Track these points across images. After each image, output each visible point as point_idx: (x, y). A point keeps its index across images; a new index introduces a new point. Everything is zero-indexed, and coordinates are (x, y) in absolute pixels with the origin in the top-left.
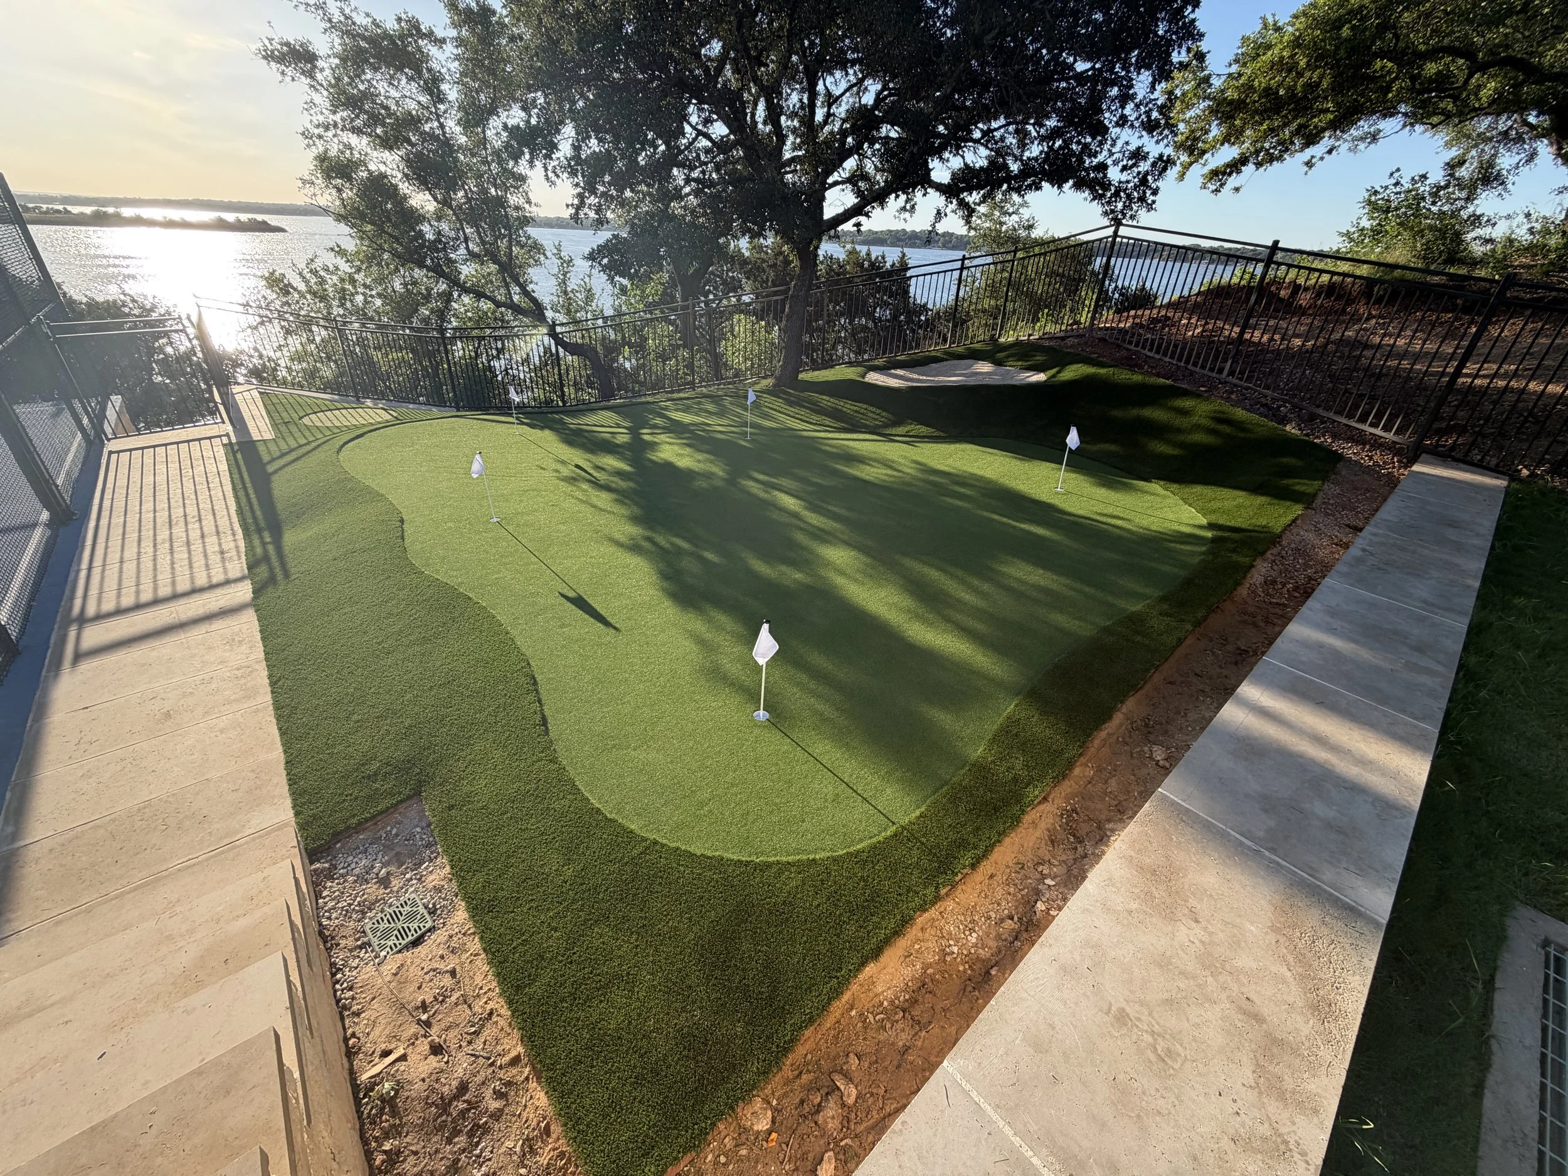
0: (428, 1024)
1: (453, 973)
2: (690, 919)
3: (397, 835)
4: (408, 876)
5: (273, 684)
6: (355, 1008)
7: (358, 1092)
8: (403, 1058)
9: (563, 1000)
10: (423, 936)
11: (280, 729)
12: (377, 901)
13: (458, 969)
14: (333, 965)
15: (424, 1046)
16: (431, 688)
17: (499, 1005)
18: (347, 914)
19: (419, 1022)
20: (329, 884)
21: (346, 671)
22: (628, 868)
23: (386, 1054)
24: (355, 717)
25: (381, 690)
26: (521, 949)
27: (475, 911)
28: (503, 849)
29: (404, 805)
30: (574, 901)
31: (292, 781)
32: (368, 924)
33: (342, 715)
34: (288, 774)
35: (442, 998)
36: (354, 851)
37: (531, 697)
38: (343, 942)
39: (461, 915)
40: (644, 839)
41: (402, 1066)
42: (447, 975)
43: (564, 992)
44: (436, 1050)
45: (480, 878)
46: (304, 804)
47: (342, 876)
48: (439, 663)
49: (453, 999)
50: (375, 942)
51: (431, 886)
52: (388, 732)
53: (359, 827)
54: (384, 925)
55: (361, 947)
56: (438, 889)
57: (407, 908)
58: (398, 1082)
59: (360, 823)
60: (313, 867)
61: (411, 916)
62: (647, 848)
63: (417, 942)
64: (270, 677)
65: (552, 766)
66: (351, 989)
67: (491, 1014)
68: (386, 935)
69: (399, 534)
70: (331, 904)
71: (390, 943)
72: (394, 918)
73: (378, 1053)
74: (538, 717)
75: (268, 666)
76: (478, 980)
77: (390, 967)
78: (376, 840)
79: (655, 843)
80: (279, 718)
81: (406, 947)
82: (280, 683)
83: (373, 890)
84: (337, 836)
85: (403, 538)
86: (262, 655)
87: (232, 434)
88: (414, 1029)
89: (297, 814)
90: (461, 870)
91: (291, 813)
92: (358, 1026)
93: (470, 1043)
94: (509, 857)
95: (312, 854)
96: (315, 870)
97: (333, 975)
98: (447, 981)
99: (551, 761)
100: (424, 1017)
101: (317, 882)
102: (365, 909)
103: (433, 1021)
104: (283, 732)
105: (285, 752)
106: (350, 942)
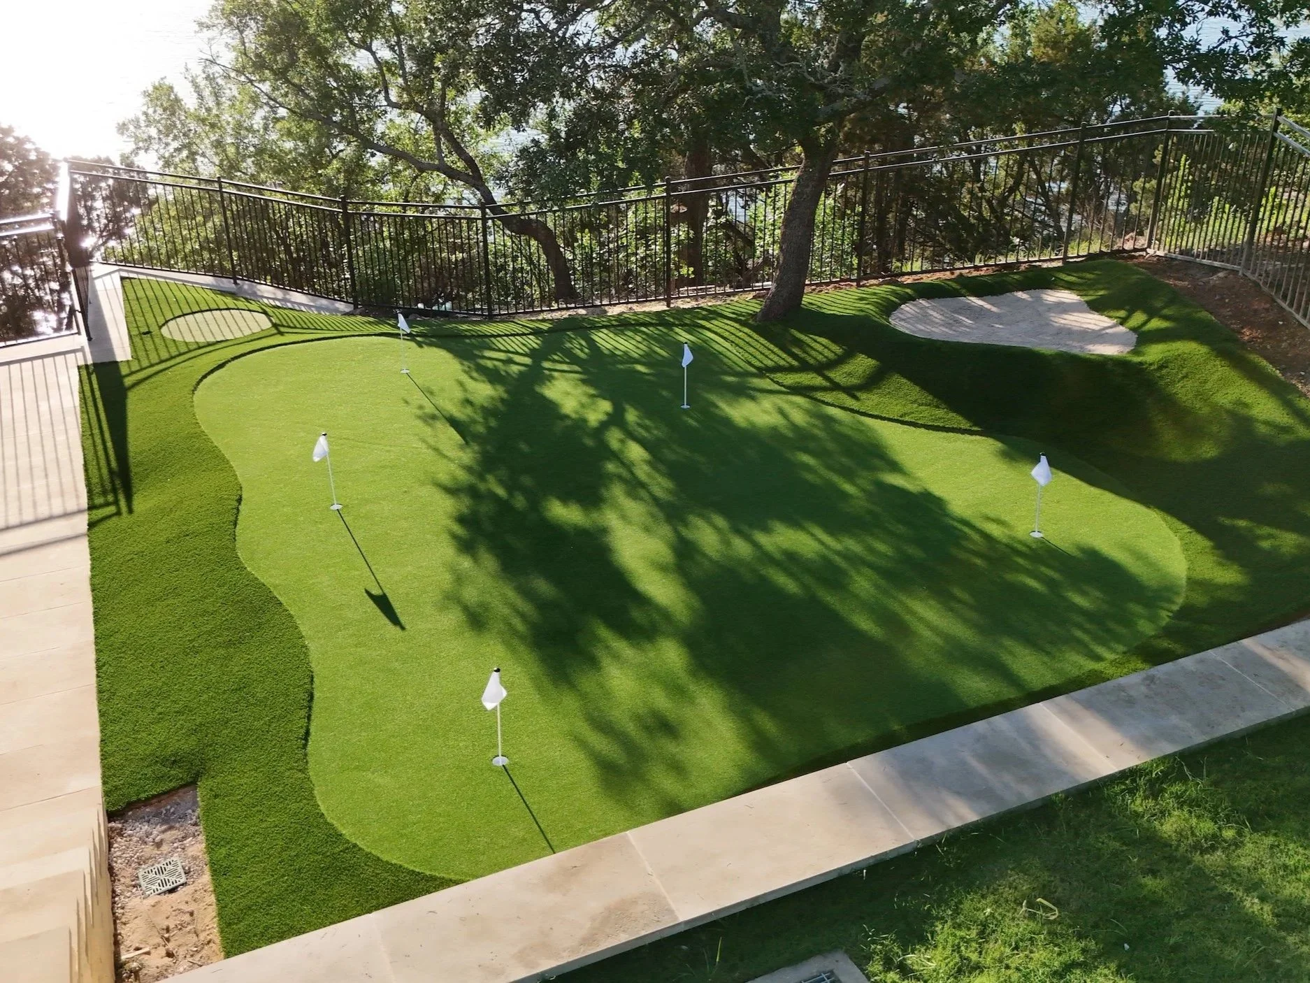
0: (168, 940)
1: (192, 914)
2: (357, 902)
3: (174, 813)
4: (175, 845)
5: (98, 668)
6: (123, 920)
7: (118, 966)
8: (148, 953)
9: (255, 936)
10: (177, 887)
11: (100, 711)
12: (150, 858)
13: (195, 913)
14: (114, 891)
15: (162, 951)
16: (224, 692)
17: (217, 938)
18: (129, 864)
19: (162, 937)
20: (119, 840)
21: (158, 665)
22: (328, 860)
23: (137, 949)
24: (159, 709)
25: (184, 688)
26: (238, 901)
27: (214, 873)
28: (245, 833)
29: (183, 790)
30: (283, 876)
31: (104, 756)
32: (141, 873)
33: (150, 706)
34: (102, 750)
35: (181, 927)
36: (141, 819)
37: (303, 713)
38: (122, 880)
39: (206, 878)
40: (348, 842)
41: (146, 957)
42: (188, 915)
43: (257, 931)
44: (170, 955)
45: (224, 851)
46: (110, 776)
47: (129, 836)
48: (236, 669)
49: (188, 929)
50: (143, 884)
51: (190, 854)
52: (182, 727)
53: (147, 802)
54: (152, 875)
55: (134, 886)
56: (195, 858)
57: (170, 867)
58: (142, 964)
59: (147, 799)
60: (110, 825)
61: (172, 873)
62: (347, 849)
63: (172, 891)
64: (98, 660)
65: (300, 775)
66: (123, 908)
67: (209, 942)
68: (151, 882)
69: (232, 518)
70: (118, 854)
71: (154, 887)
72: (161, 871)
73: (133, 947)
74: (303, 731)
75: (97, 650)
76: (207, 921)
77: (151, 901)
78: (157, 815)
79: (355, 846)
80: (100, 701)
81: (165, 893)
82: (104, 668)
83: (149, 850)
84: (131, 805)
85: (235, 524)
86: (92, 638)
87: (87, 349)
88: (159, 940)
89: (104, 783)
90: (212, 843)
91: (99, 782)
92: (123, 930)
93: (192, 956)
94: (247, 839)
95: (111, 816)
96: (111, 828)
97: (113, 898)
98: (187, 918)
99: (300, 770)
100: (166, 935)
101: (111, 837)
102: (141, 861)
103: (172, 939)
104: (102, 714)
105: (102, 731)
106: (128, 881)
